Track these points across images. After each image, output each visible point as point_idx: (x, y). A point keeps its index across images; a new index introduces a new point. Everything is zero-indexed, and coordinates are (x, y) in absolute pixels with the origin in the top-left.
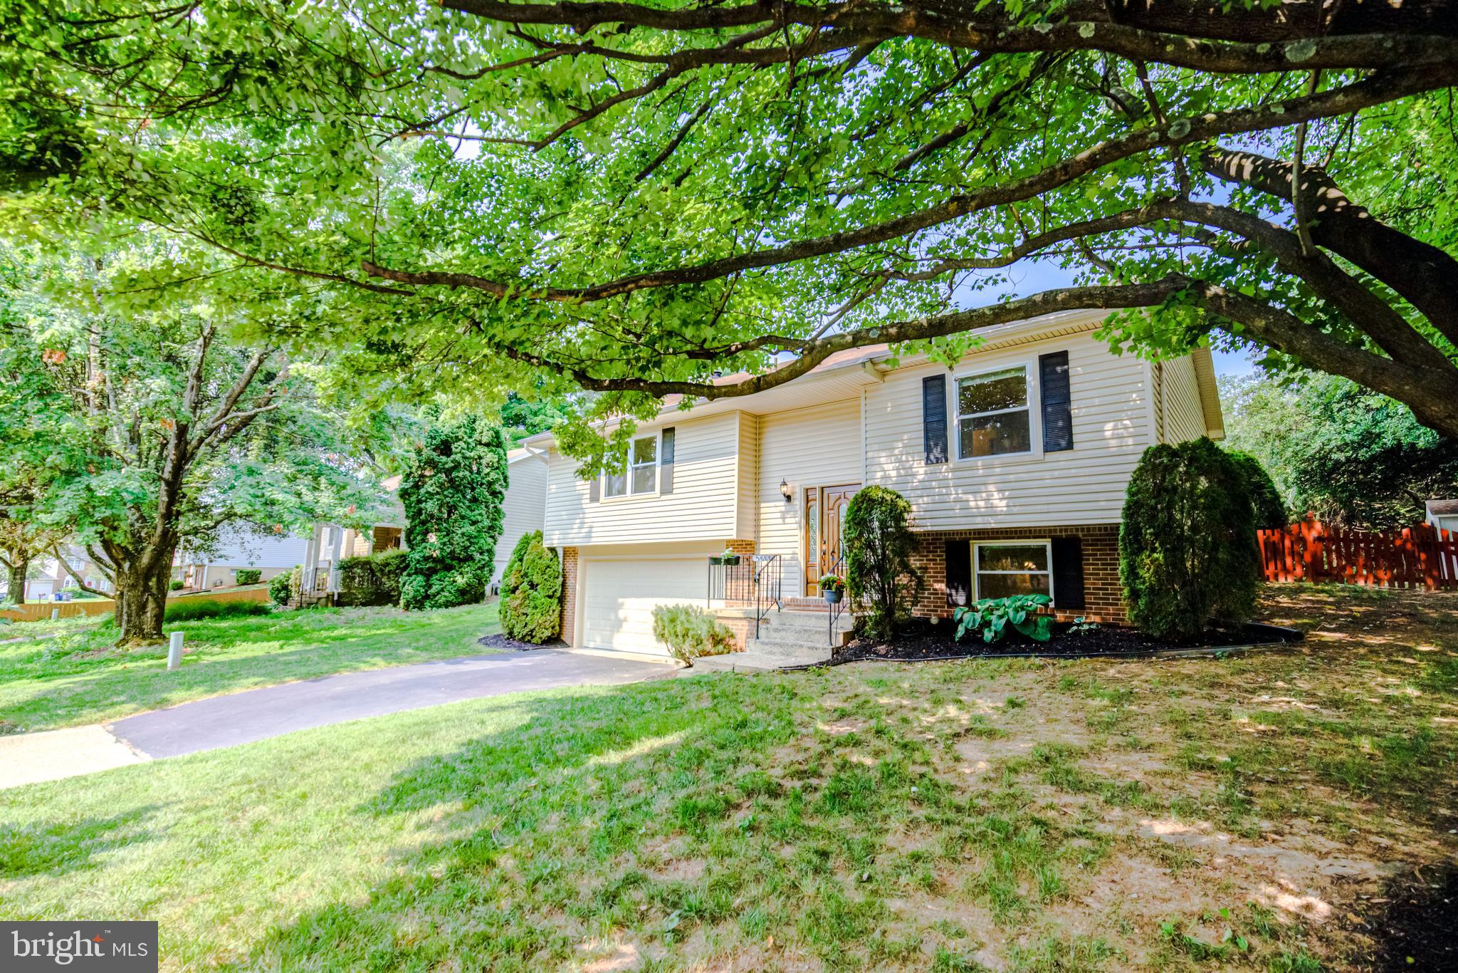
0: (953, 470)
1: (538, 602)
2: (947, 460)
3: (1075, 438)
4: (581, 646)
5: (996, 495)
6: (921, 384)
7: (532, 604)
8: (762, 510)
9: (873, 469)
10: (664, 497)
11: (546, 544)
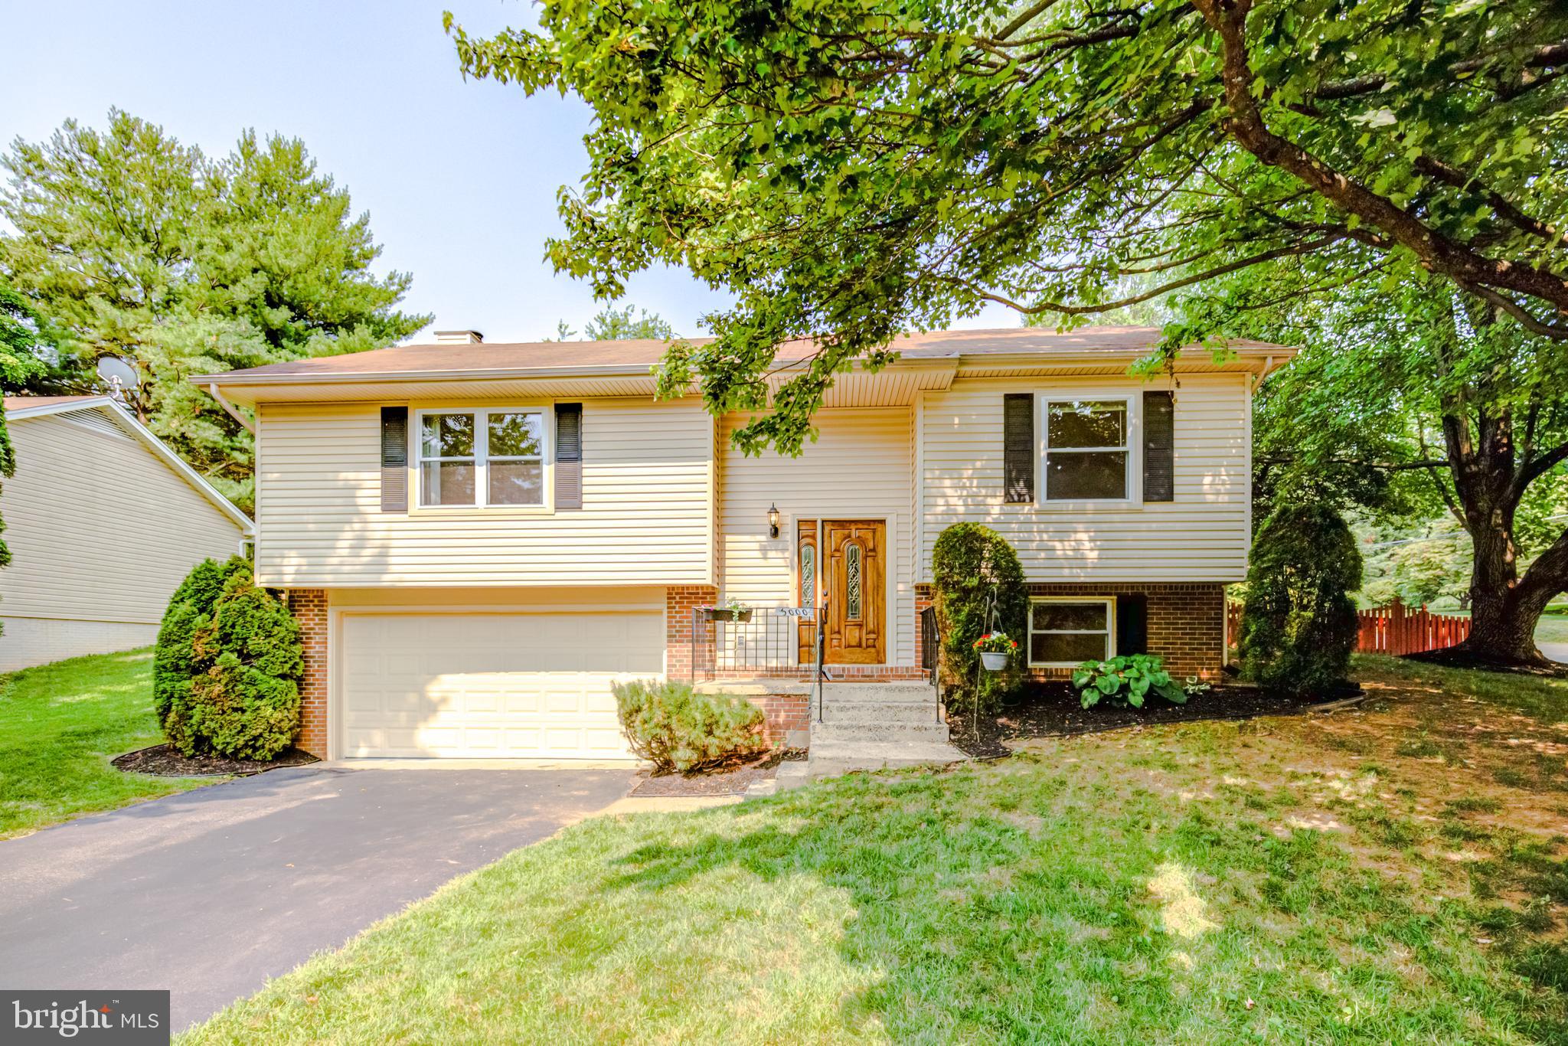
0: (1038, 513)
1: (263, 687)
2: (1032, 500)
3: (1176, 489)
4: (339, 757)
5: (1088, 545)
6: (1002, 401)
7: (253, 691)
8: (728, 546)
9: (932, 501)
10: (560, 515)
11: (261, 581)
